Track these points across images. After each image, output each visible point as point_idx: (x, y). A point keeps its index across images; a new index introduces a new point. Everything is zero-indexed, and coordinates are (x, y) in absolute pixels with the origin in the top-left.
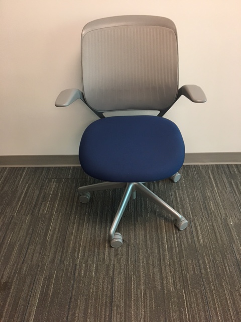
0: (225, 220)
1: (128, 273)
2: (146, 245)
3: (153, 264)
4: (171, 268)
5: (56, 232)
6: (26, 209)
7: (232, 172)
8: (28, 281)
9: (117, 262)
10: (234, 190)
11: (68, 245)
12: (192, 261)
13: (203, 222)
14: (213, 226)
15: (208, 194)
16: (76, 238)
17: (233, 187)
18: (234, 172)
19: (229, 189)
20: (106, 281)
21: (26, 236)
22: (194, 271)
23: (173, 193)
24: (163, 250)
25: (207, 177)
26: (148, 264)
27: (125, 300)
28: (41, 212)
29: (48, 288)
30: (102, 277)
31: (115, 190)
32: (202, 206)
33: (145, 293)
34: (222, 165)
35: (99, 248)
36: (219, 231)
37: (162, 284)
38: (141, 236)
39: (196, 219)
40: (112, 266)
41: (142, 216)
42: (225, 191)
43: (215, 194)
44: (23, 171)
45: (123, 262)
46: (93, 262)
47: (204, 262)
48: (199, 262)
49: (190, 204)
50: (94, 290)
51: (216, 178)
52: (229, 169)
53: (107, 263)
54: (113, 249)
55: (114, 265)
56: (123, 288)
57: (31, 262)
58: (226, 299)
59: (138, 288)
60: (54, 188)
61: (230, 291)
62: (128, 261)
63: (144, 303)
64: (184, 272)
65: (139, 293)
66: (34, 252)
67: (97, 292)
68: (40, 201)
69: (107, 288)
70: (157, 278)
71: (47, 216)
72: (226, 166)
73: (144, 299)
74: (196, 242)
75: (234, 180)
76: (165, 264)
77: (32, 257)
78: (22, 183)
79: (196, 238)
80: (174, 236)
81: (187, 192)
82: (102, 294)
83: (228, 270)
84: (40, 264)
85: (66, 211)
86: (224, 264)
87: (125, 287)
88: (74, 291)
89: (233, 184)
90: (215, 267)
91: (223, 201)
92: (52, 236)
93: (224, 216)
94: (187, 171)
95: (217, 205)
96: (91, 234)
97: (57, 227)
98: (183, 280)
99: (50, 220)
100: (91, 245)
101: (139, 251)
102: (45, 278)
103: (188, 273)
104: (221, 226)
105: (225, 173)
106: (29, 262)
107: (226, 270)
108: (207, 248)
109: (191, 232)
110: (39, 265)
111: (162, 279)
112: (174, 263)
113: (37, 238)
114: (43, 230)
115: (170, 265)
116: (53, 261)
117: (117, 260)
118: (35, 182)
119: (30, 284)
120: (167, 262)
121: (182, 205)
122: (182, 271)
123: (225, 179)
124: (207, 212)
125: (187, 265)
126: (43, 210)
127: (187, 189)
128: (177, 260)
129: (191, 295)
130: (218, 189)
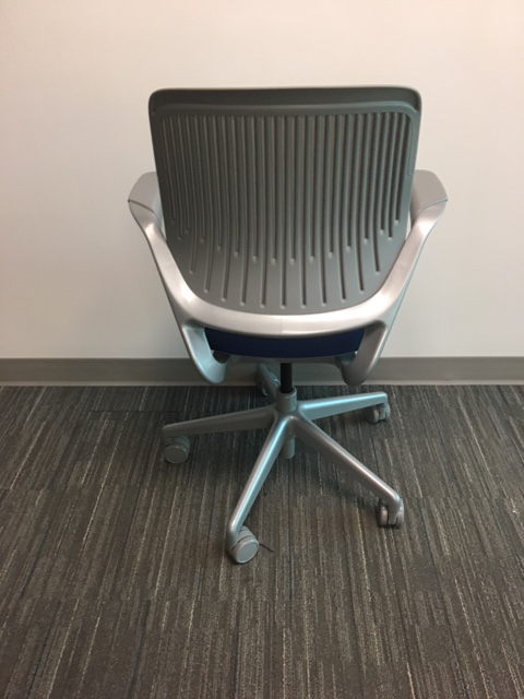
0: (500, 504)
1: (274, 623)
2: (317, 559)
3: (333, 602)
4: (377, 611)
5: (105, 528)
6: (38, 476)
7: (509, 402)
8: (31, 641)
9: (248, 598)
10: (516, 438)
11: (133, 557)
12: (426, 596)
13: (448, 507)
14: (472, 517)
15: (458, 446)
16: (152, 541)
17: (513, 433)
18: (514, 400)
19: (504, 437)
20: (220, 641)
21: (34, 536)
22: (432, 619)
23: (377, 444)
24: (356, 571)
25: (454, 411)
26: (321, 601)
27: (267, 686)
28: (72, 482)
29: (79, 656)
30: (211, 631)
31: (244, 434)
32: (444, 473)
33: (315, 672)
34: (486, 386)
35: (205, 566)
36: (486, 529)
37: (356, 648)
38: (304, 542)
39: (431, 500)
40: (234, 607)
41: (306, 494)
42: (496, 442)
43: (474, 447)
44: (36, 395)
45: (262, 596)
46: (190, 597)
47: (455, 599)
48: (442, 598)
49: (417, 468)
50: (191, 662)
51: (475, 413)
52: (502, 396)
53: (222, 598)
54: (239, 568)
55: (239, 604)
56: (260, 657)
57: (42, 594)
58: (512, 686)
59: (298, 659)
60: (105, 431)
61: (520, 666)
62: (274, 595)
63: (313, 693)
64: (409, 621)
65: (300, 670)
66: (50, 571)
67: (197, 668)
68: (71, 458)
69: (223, 657)
70: (344, 635)
71: (86, 492)
72: (496, 389)
73: (312, 685)
74: (436, 554)
75: (514, 418)
76: (361, 601)
77: (45, 582)
78: (31, 420)
79: (432, 544)
80: (381, 539)
81: (409, 443)
82: (211, 672)
83: (512, 616)
84: (63, 600)
85: (129, 481)
86: (503, 604)
87: (267, 655)
88: (142, 664)
89: (514, 425)
90: (480, 610)
91: (492, 463)
92: (96, 536)
93: (496, 495)
94: (409, 399)
95: (479, 470)
96: (187, 533)
97: (108, 516)
98: (406, 640)
99: (92, 500)
100: (187, 557)
101: (300, 572)
102: (74, 632)
103: (418, 623)
104: (491, 517)
105: (494, 403)
106: (37, 596)
107: (508, 617)
108: (460, 565)
109: (422, 530)
110: (59, 603)
111: (355, 637)
112: (384, 599)
113: (58, 540)
114: (74, 521)
115: (373, 606)
116: (93, 594)
117: (248, 591)
118: (62, 416)
119: (37, 647)
120: (367, 598)
121: (399, 469)
122: (401, 618)
123: (494, 415)
124: (458, 486)
125: (414, 604)
126: (77, 479)
127: (408, 436)
128: (391, 592)
129: (427, 675)
130: (480, 436)
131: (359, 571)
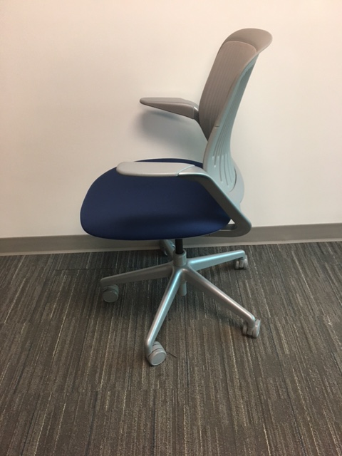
0: (320, 319)
1: (178, 402)
2: (204, 360)
3: (215, 387)
4: (243, 391)
5: (67, 346)
6: (22, 314)
7: (325, 253)
8: (22, 420)
9: (160, 387)
10: (330, 277)
11: (85, 364)
12: (274, 381)
13: (287, 323)
14: (303, 328)
15: (293, 283)
16: (97, 353)
17: (328, 272)
18: (328, 252)
19: (322, 275)
20: (143, 416)
21: (21, 353)
22: (278, 395)
23: (241, 284)
24: (229, 366)
25: (289, 260)
26: (207, 387)
27: (174, 443)
28: (44, 317)
29: (53, 429)
30: (137, 409)
31: (155, 281)
32: (284, 301)
33: (205, 432)
34: (310, 243)
35: (132, 367)
36: (312, 335)
37: (230, 416)
38: (195, 347)
39: (276, 319)
40: (152, 393)
41: (196, 318)
42: (317, 279)
43: (303, 283)
44: (19, 261)
45: (169, 385)
46: (123, 388)
47: (293, 381)
48: (285, 382)
49: (267, 299)
50: (126, 430)
51: (303, 261)
52: (321, 249)
53: (144, 387)
54: (154, 368)
55: (155, 391)
56: (170, 425)
57: (28, 390)
58: (330, 435)
59: (194, 425)
60: (64, 283)
61: (335, 423)
62: (177, 384)
63: (204, 446)
64: (264, 397)
65: (195, 431)
66: (32, 375)
67: (129, 433)
68: (43, 301)
69: (146, 425)
70: (223, 408)
71: (53, 323)
72: (316, 245)
73: (203, 441)
74: (280, 352)
75: (328, 263)
76: (233, 386)
77: (30, 383)
78: (16, 277)
79: (278, 347)
80: (245, 345)
81: (261, 282)
82: (138, 435)
83: (329, 391)
84: (42, 394)
85: (81, 315)
86: (323, 383)
87: (174, 423)
88: (94, 432)
89: (328, 268)
90: (309, 388)
91: (314, 293)
92: (61, 351)
93: (317, 314)
94: (260, 254)
95: (306, 298)
96: (120, 346)
97: (69, 338)
98: (263, 409)
99: (58, 328)
100: (120, 362)
101: (193, 368)
102: (49, 414)
103: (270, 398)
104: (314, 328)
105: (315, 254)
106: (24, 391)
107: (327, 391)
108: (296, 360)
109: (271, 338)
110: (39, 396)
111: (230, 409)
112: (248, 383)
113: (37, 355)
114: (47, 343)
115: (241, 388)
116: (61, 389)
117: (160, 383)
118: (36, 274)
119: (26, 424)
120: (237, 384)
121: (255, 300)
122: (259, 395)
123: (315, 262)
124: (293, 309)
125: (267, 386)
126: (48, 315)
127: (261, 278)
128: (252, 379)
129: (276, 431)
130: (307, 276)
131: (231, 367)
